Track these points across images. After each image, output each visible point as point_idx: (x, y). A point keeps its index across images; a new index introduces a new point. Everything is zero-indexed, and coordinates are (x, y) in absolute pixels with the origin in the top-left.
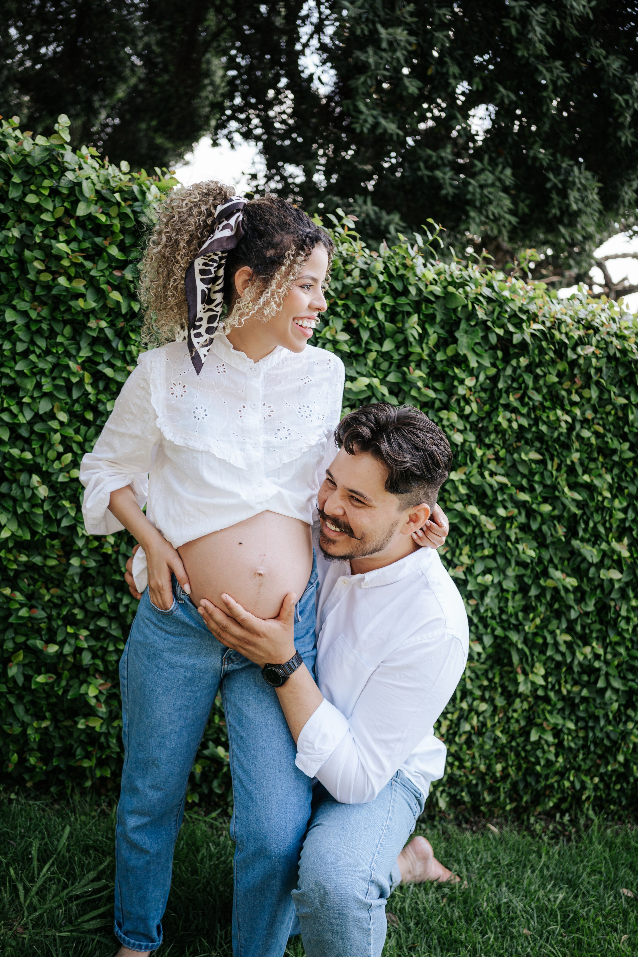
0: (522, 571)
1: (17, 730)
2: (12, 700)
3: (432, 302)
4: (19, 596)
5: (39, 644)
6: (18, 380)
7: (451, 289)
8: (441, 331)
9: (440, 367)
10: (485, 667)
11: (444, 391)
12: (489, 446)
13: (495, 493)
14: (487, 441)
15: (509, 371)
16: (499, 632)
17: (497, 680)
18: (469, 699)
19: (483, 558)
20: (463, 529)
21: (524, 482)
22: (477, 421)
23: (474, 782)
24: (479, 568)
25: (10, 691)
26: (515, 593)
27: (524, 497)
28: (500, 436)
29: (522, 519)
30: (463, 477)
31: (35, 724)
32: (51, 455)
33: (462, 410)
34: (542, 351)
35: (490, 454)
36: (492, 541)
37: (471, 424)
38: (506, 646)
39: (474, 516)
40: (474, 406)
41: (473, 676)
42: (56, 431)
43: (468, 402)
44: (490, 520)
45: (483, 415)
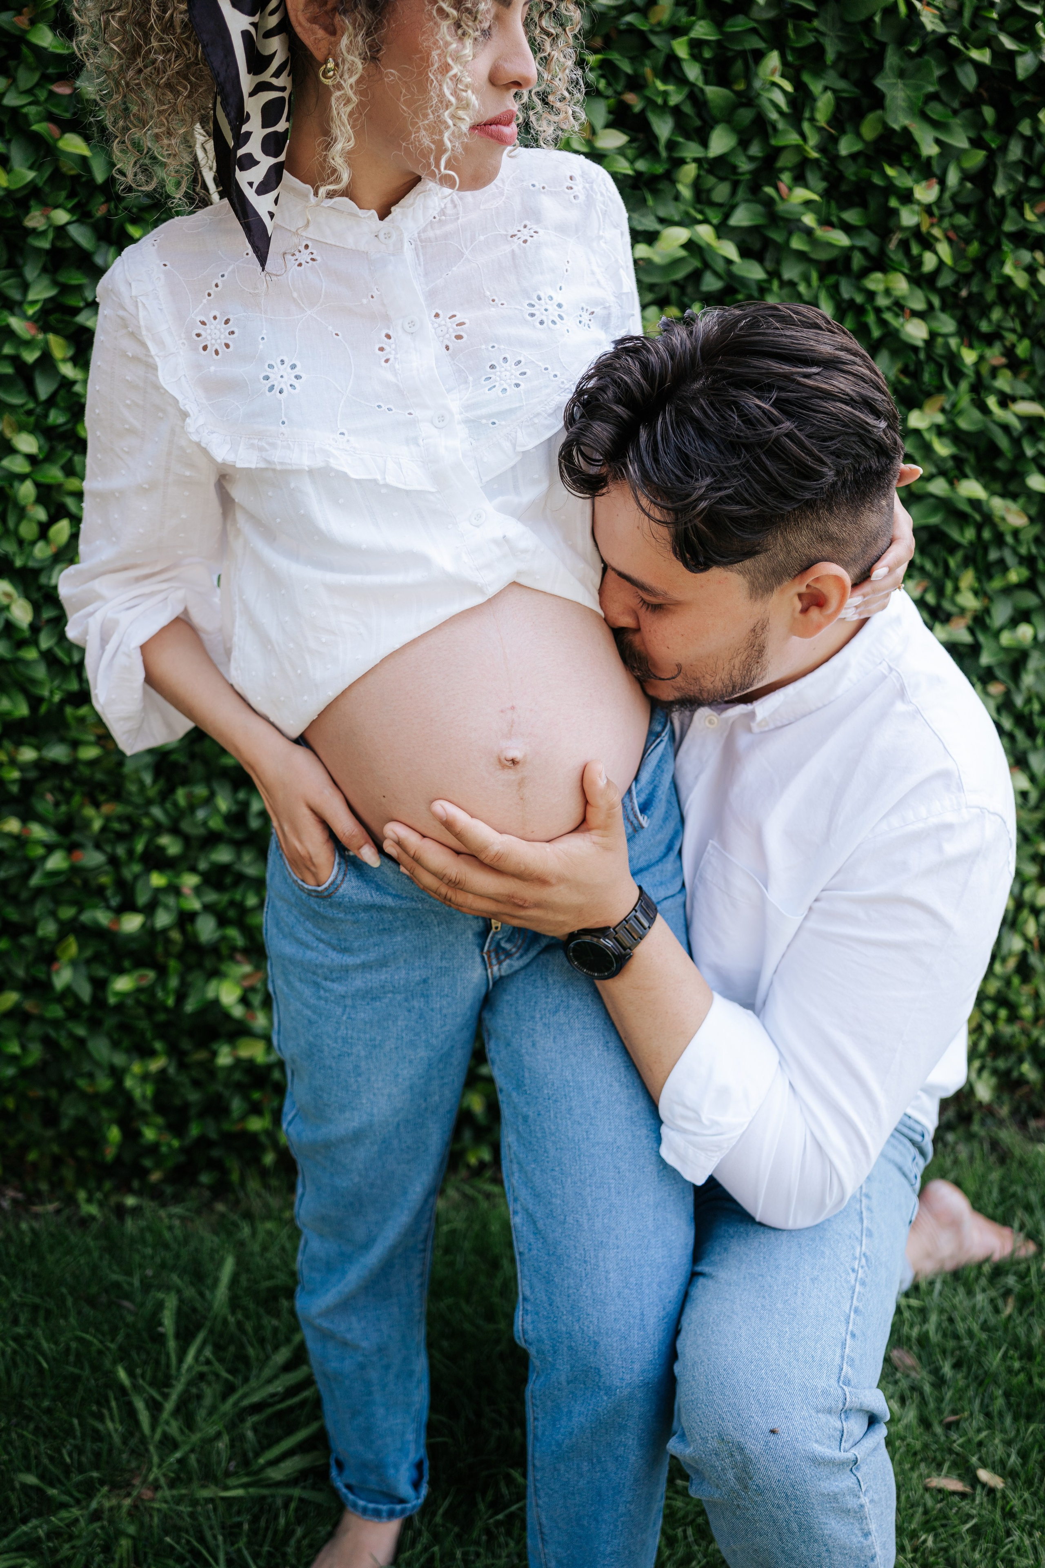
1: (105, 1084)
2: (81, 1031)
3: (809, 16)
4: (38, 831)
5: (103, 917)
8: (841, 84)
9: (850, 171)
11: (870, 227)
12: (989, 339)
13: (1016, 442)
14: (984, 327)
15: (1015, 151)
19: (1008, 590)
20: (954, 534)
22: (956, 284)
24: (1001, 613)
25: (72, 1015)
28: (1012, 310)
30: (940, 419)
31: (137, 1068)
32: (27, 530)
33: (917, 263)
35: (995, 355)
36: (1023, 551)
37: (942, 293)
39: (975, 503)
40: (944, 250)
42: (22, 478)
43: (928, 243)
44: (1013, 506)
45: (966, 267)
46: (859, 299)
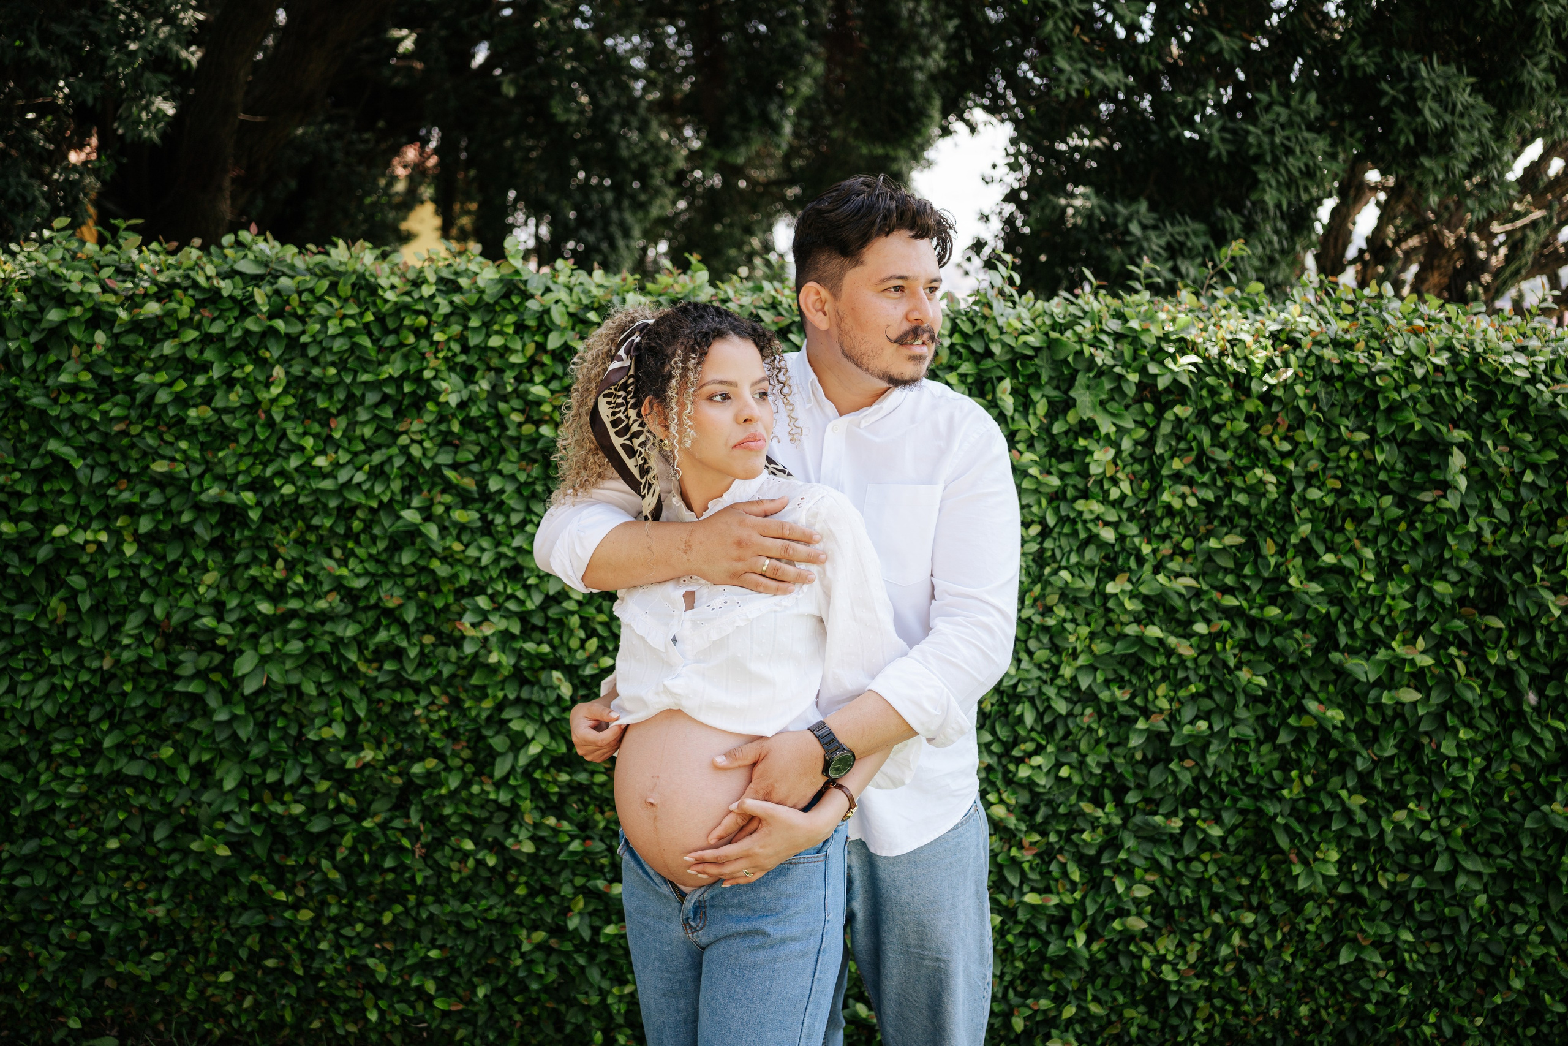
0: (1261, 709)
1: (595, 999)
2: (582, 961)
3: (1031, 358)
4: (566, 826)
5: (601, 884)
6: (520, 560)
7: (1054, 335)
8: (1053, 393)
9: (1063, 443)
10: (1239, 858)
11: (1078, 473)
12: (1164, 537)
13: (1187, 602)
14: (1157, 530)
15: (1165, 428)
16: (1245, 802)
17: (1264, 876)
18: (1225, 908)
19: (1194, 697)
20: (1149, 660)
21: (1229, 580)
22: (1136, 506)
23: (1269, 1035)
24: (1188, 713)
25: (578, 949)
26: (1259, 743)
27: (1230, 601)
29: (1241, 633)
30: (1129, 587)
31: (615, 990)
32: (574, 643)
33: (1106, 493)
34: (1213, 392)
35: (1166, 548)
36: (1201, 673)
37: (1129, 510)
38: (1263, 823)
39: (1160, 641)
40: (1125, 486)
41: (1224, 873)
42: (573, 613)
43: (1115, 481)
44: (1185, 643)
45: (1143, 495)
46: (1072, 515)
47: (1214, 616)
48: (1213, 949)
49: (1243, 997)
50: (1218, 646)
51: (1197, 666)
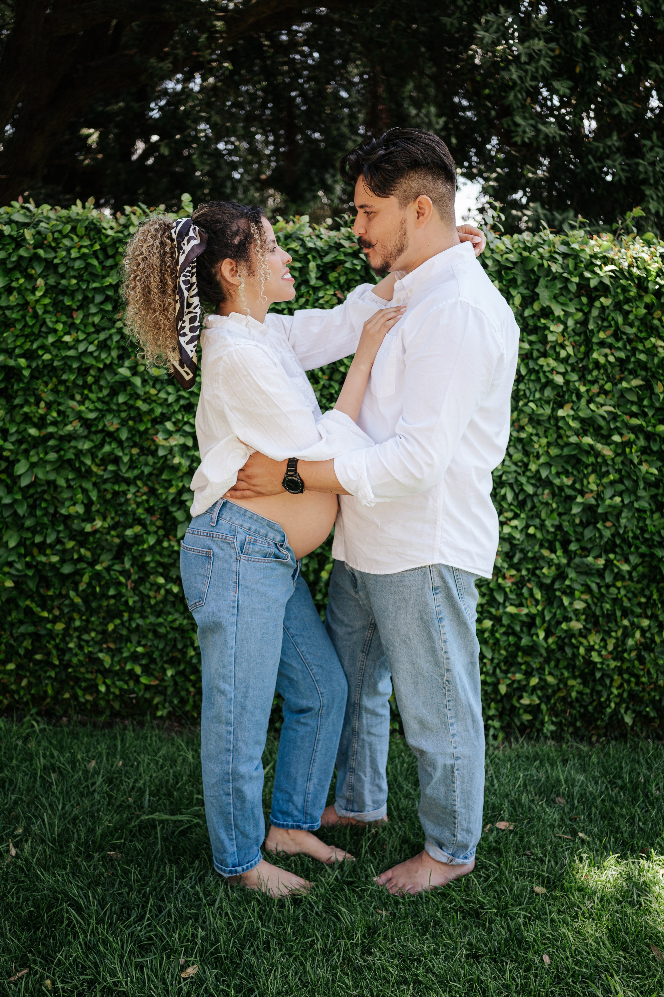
0: (654, 491)
3: (511, 269)
7: (525, 254)
8: (525, 292)
9: (531, 322)
10: (639, 586)
11: (540, 342)
12: (594, 383)
13: (608, 423)
14: (589, 378)
15: (595, 313)
16: (643, 549)
17: (655, 597)
18: (630, 617)
19: (612, 483)
20: (584, 459)
21: (634, 409)
22: (577, 362)
23: (657, 698)
26: (652, 512)
27: (635, 421)
28: (602, 371)
29: (642, 442)
30: (572, 413)
33: (558, 354)
34: (625, 290)
35: (595, 389)
36: (617, 467)
37: (571, 365)
38: (655, 563)
39: (591, 446)
40: (570, 350)
41: (630, 595)
43: (563, 347)
44: (606, 447)
45: (581, 356)
46: (537, 368)
47: (625, 431)
48: (624, 643)
49: (642, 673)
50: (627, 450)
51: (614, 463)
